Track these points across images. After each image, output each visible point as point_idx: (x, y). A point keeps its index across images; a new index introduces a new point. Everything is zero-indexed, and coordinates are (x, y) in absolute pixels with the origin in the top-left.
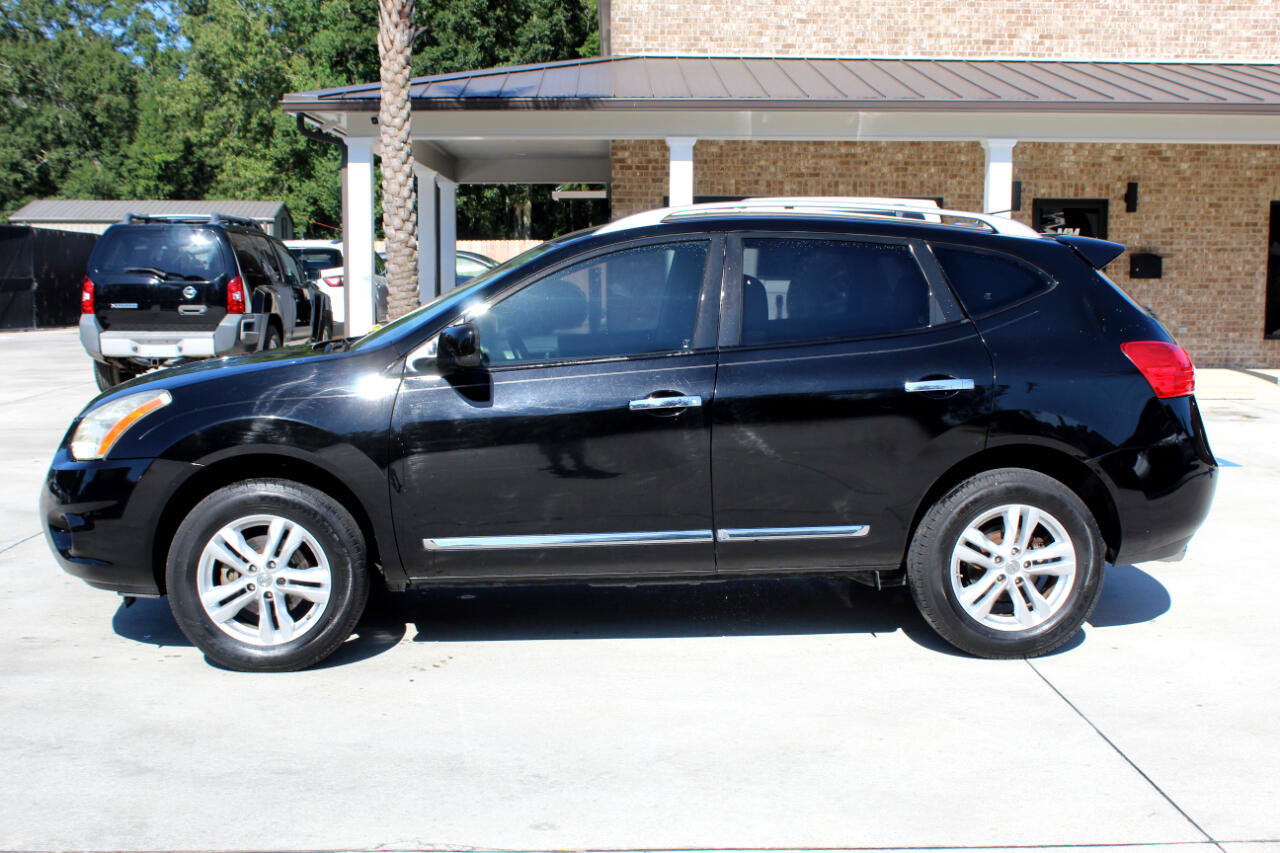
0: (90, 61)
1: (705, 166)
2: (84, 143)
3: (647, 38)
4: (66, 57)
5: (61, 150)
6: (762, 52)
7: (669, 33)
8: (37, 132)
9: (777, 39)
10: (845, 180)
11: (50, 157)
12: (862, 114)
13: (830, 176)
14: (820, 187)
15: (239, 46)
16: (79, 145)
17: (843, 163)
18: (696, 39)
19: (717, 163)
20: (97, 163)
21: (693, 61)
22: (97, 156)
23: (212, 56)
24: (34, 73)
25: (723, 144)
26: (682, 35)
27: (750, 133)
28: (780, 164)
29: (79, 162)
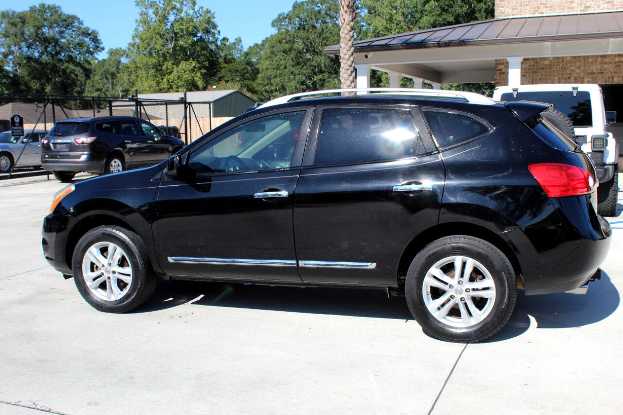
0: (334, 37)
1: (542, 71)
2: (331, 72)
3: (513, 9)
4: (324, 35)
5: (321, 75)
6: (573, 11)
7: (524, 6)
8: (312, 68)
9: (581, 4)
10: (618, 75)
11: (316, 78)
12: (611, 40)
13: (609, 73)
14: (604, 79)
15: (388, 26)
16: (329, 73)
17: (616, 66)
18: (538, 8)
19: (548, 69)
20: (336, 80)
21: (536, 19)
22: (336, 77)
23: (377, 31)
24: (311, 43)
25: (552, 59)
26: (531, 6)
27: (550, 53)
28: (582, 68)
29: (329, 80)
